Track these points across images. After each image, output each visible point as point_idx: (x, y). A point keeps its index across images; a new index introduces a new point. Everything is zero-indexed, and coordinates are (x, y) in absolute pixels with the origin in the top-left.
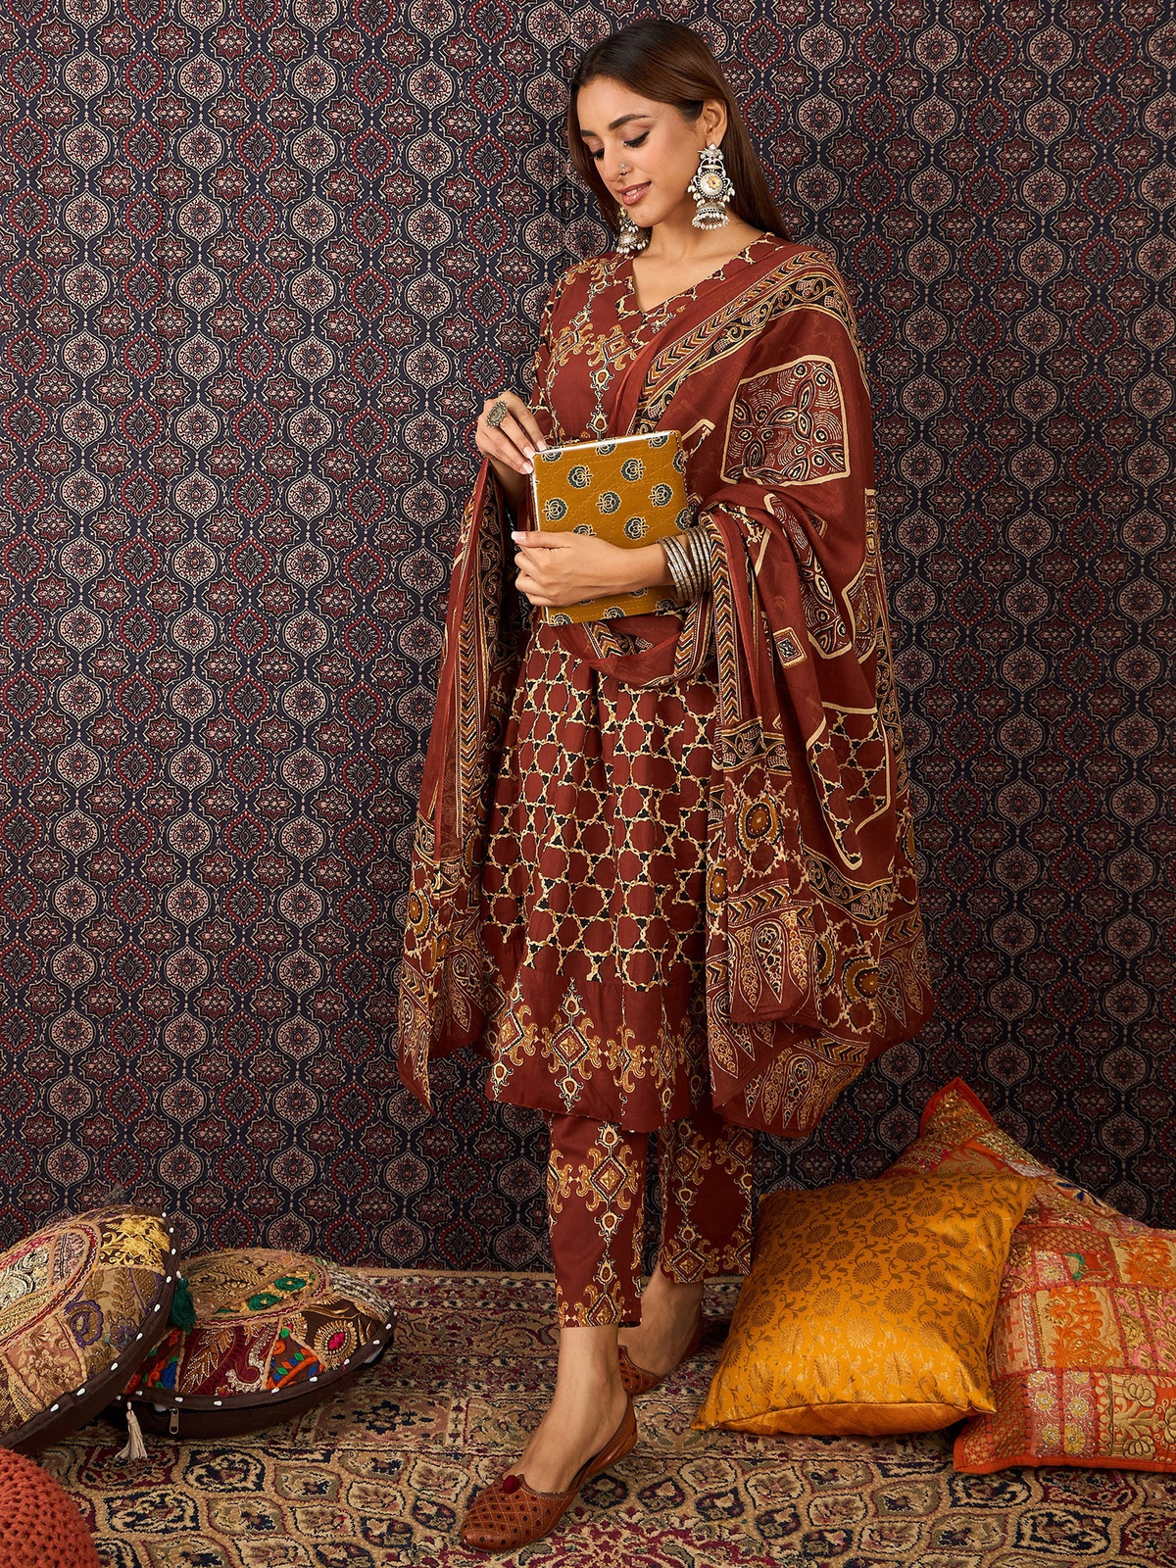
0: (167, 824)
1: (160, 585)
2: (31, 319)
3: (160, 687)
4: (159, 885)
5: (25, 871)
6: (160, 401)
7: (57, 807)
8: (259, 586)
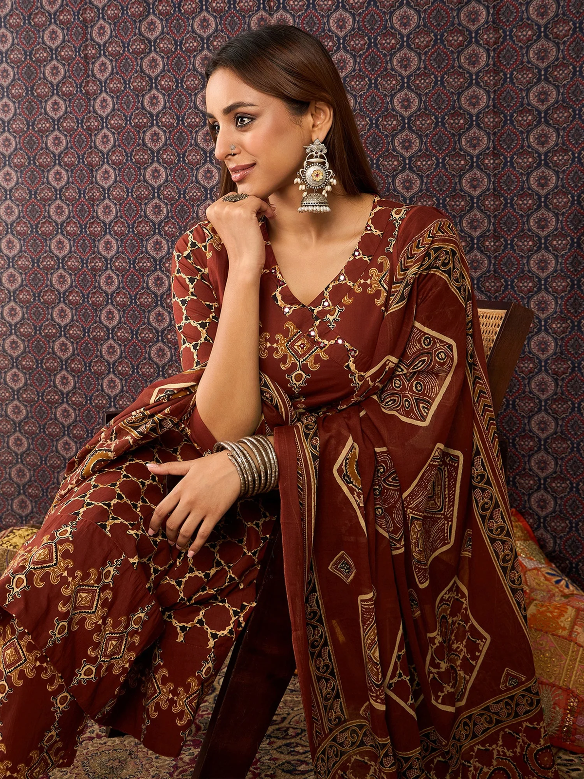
0: (101, 345)
1: (93, 223)
2: (31, 91)
3: (95, 275)
4: (99, 376)
5: (42, 367)
6: (89, 128)
7: (54, 336)
8: (134, 222)
